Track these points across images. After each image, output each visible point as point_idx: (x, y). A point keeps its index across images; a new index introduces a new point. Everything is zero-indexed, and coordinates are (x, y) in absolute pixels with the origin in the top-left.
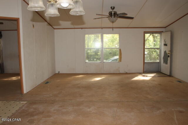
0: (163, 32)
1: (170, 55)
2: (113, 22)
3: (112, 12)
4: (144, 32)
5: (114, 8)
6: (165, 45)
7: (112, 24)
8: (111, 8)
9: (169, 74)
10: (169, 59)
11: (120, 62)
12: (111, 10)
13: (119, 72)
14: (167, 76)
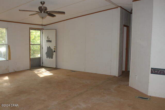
0: (43, 29)
1: (55, 50)
2: (43, 18)
3: (42, 7)
4: (30, 28)
5: (44, 3)
6: (49, 41)
7: (41, 19)
8: (41, 3)
9: (55, 67)
10: (54, 53)
11: (9, 60)
12: (41, 5)
13: (9, 71)
14: (53, 69)
